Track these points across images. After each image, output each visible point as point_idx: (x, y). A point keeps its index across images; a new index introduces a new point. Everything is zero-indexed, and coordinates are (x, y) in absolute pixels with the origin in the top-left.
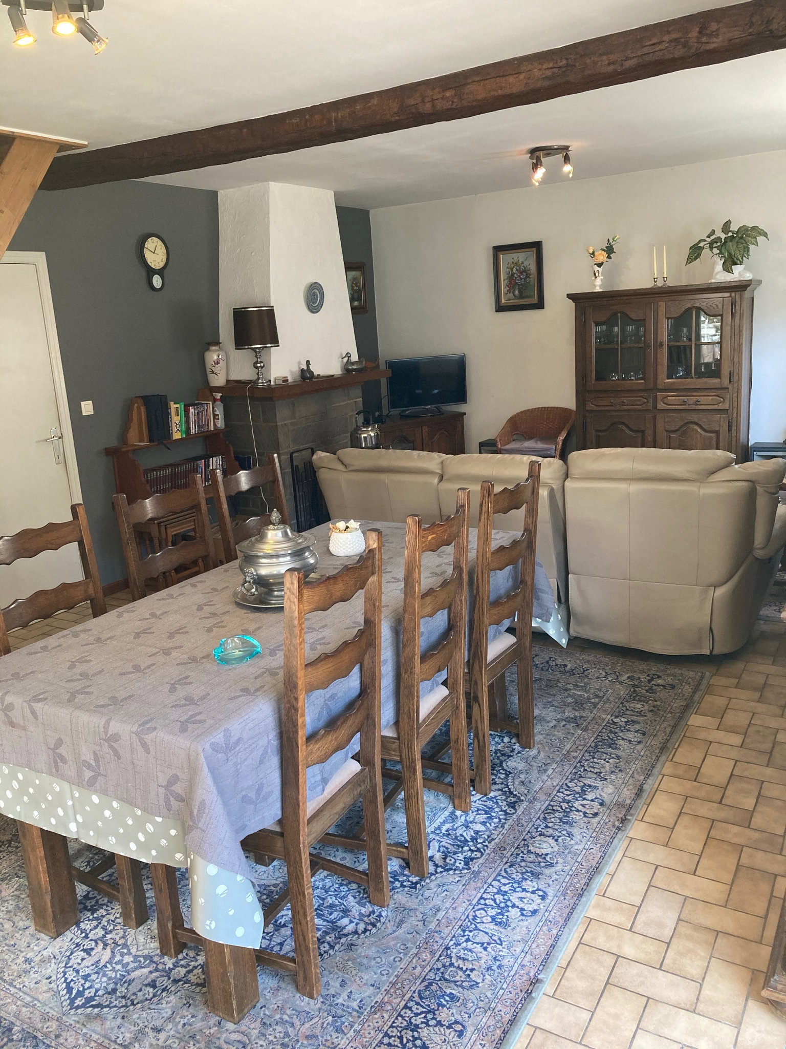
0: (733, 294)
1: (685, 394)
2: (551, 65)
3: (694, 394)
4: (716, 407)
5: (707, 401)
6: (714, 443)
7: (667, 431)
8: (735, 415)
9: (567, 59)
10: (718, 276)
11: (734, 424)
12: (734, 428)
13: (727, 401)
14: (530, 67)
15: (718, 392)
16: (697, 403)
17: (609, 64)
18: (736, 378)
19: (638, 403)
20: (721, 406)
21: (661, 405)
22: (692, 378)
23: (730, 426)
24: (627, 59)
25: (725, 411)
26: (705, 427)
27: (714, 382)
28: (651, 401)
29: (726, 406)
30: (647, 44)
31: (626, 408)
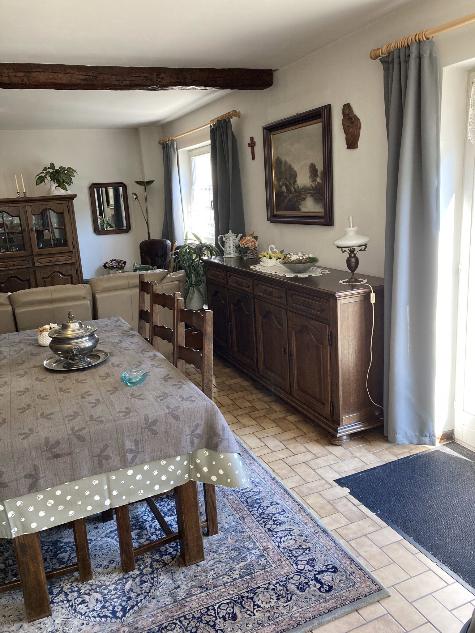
0: (67, 202)
1: (50, 256)
2: (84, 74)
3: (55, 256)
4: (67, 262)
5: (62, 259)
6: (70, 281)
7: (43, 278)
8: (78, 265)
9: (93, 73)
10: (54, 192)
11: (79, 270)
12: (79, 272)
13: (73, 258)
14: (72, 72)
15: (69, 254)
16: (58, 260)
17: (116, 81)
18: (76, 246)
19: (23, 264)
20: (70, 261)
21: (37, 264)
22: (52, 247)
23: (77, 271)
24: (125, 80)
25: (73, 264)
26: (64, 274)
27: (64, 249)
28: (31, 262)
29: (73, 261)
30: (134, 75)
31: (15, 267)
